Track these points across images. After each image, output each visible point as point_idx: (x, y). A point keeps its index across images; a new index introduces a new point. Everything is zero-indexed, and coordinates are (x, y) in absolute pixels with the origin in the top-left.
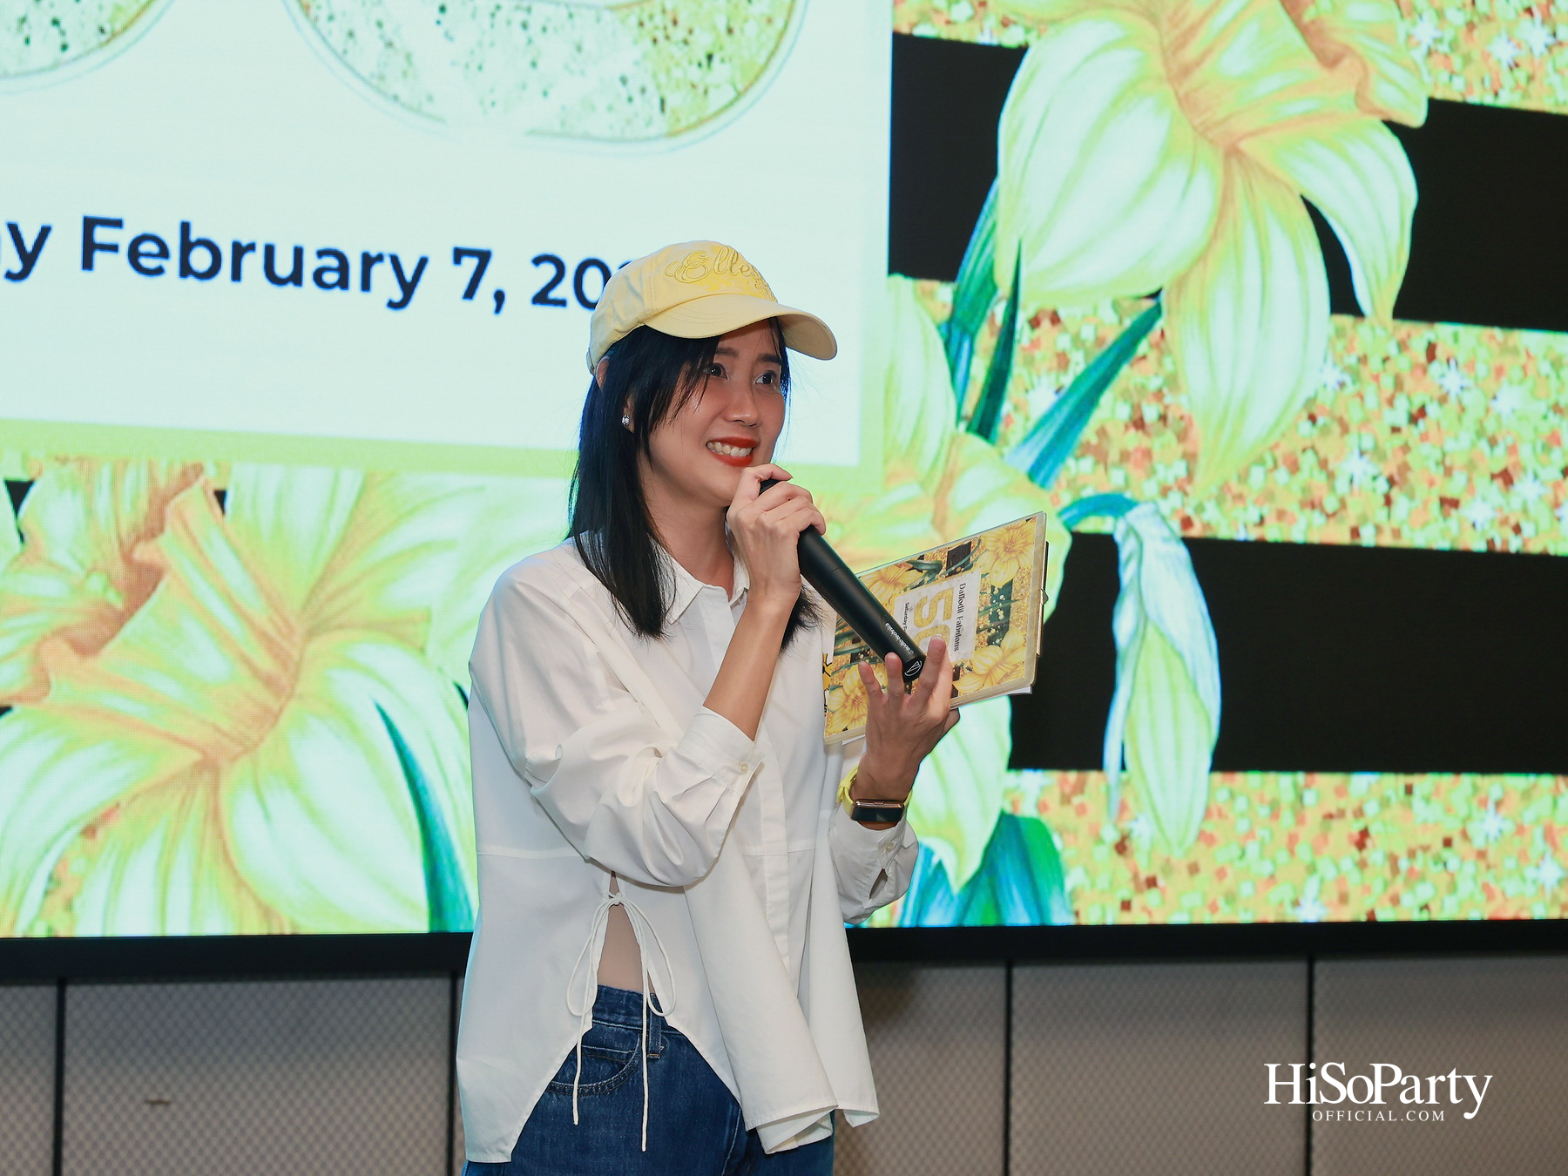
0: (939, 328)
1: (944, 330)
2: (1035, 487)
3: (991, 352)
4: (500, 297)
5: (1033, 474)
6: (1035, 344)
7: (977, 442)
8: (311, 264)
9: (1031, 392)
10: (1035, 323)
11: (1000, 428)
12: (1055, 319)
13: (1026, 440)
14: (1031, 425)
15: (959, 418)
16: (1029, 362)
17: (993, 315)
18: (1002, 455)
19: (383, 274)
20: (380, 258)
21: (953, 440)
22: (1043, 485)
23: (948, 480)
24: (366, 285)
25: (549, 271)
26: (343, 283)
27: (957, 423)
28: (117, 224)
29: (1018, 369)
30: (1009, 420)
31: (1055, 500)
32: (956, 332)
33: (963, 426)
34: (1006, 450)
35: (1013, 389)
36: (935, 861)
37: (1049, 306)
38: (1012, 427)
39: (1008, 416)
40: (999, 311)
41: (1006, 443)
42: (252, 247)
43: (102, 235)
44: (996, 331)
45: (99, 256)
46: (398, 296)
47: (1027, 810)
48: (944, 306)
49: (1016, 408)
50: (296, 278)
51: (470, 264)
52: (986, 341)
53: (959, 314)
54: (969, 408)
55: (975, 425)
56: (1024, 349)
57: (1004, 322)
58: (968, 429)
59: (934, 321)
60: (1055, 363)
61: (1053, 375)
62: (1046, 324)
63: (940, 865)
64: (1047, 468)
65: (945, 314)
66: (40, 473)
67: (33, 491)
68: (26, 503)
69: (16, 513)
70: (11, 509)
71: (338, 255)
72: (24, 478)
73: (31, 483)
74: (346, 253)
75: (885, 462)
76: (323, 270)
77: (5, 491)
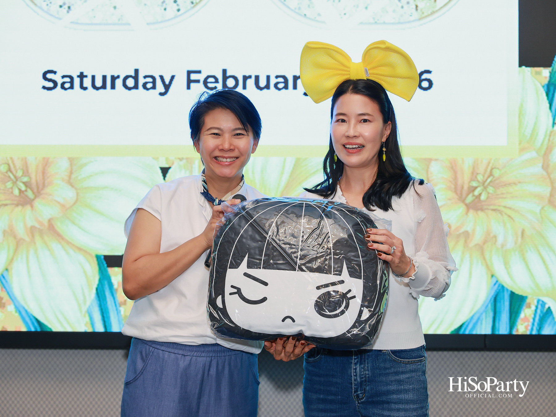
0: (543, 87)
1: (546, 87)
8: (273, 81)
15: (553, 124)
23: (550, 150)
24: (295, 87)
26: (286, 87)
28: (199, 72)
32: (552, 89)
36: (547, 306)
42: (250, 77)
43: (193, 77)
45: (192, 85)
48: (546, 78)
50: (267, 87)
53: (553, 81)
59: (541, 84)
63: (549, 308)
65: (546, 82)
66: (173, 164)
67: (170, 171)
68: (168, 175)
69: (164, 179)
70: (162, 177)
71: (284, 77)
72: (167, 166)
73: (169, 168)
74: (287, 76)
75: (520, 143)
76: (278, 83)
77: (160, 171)
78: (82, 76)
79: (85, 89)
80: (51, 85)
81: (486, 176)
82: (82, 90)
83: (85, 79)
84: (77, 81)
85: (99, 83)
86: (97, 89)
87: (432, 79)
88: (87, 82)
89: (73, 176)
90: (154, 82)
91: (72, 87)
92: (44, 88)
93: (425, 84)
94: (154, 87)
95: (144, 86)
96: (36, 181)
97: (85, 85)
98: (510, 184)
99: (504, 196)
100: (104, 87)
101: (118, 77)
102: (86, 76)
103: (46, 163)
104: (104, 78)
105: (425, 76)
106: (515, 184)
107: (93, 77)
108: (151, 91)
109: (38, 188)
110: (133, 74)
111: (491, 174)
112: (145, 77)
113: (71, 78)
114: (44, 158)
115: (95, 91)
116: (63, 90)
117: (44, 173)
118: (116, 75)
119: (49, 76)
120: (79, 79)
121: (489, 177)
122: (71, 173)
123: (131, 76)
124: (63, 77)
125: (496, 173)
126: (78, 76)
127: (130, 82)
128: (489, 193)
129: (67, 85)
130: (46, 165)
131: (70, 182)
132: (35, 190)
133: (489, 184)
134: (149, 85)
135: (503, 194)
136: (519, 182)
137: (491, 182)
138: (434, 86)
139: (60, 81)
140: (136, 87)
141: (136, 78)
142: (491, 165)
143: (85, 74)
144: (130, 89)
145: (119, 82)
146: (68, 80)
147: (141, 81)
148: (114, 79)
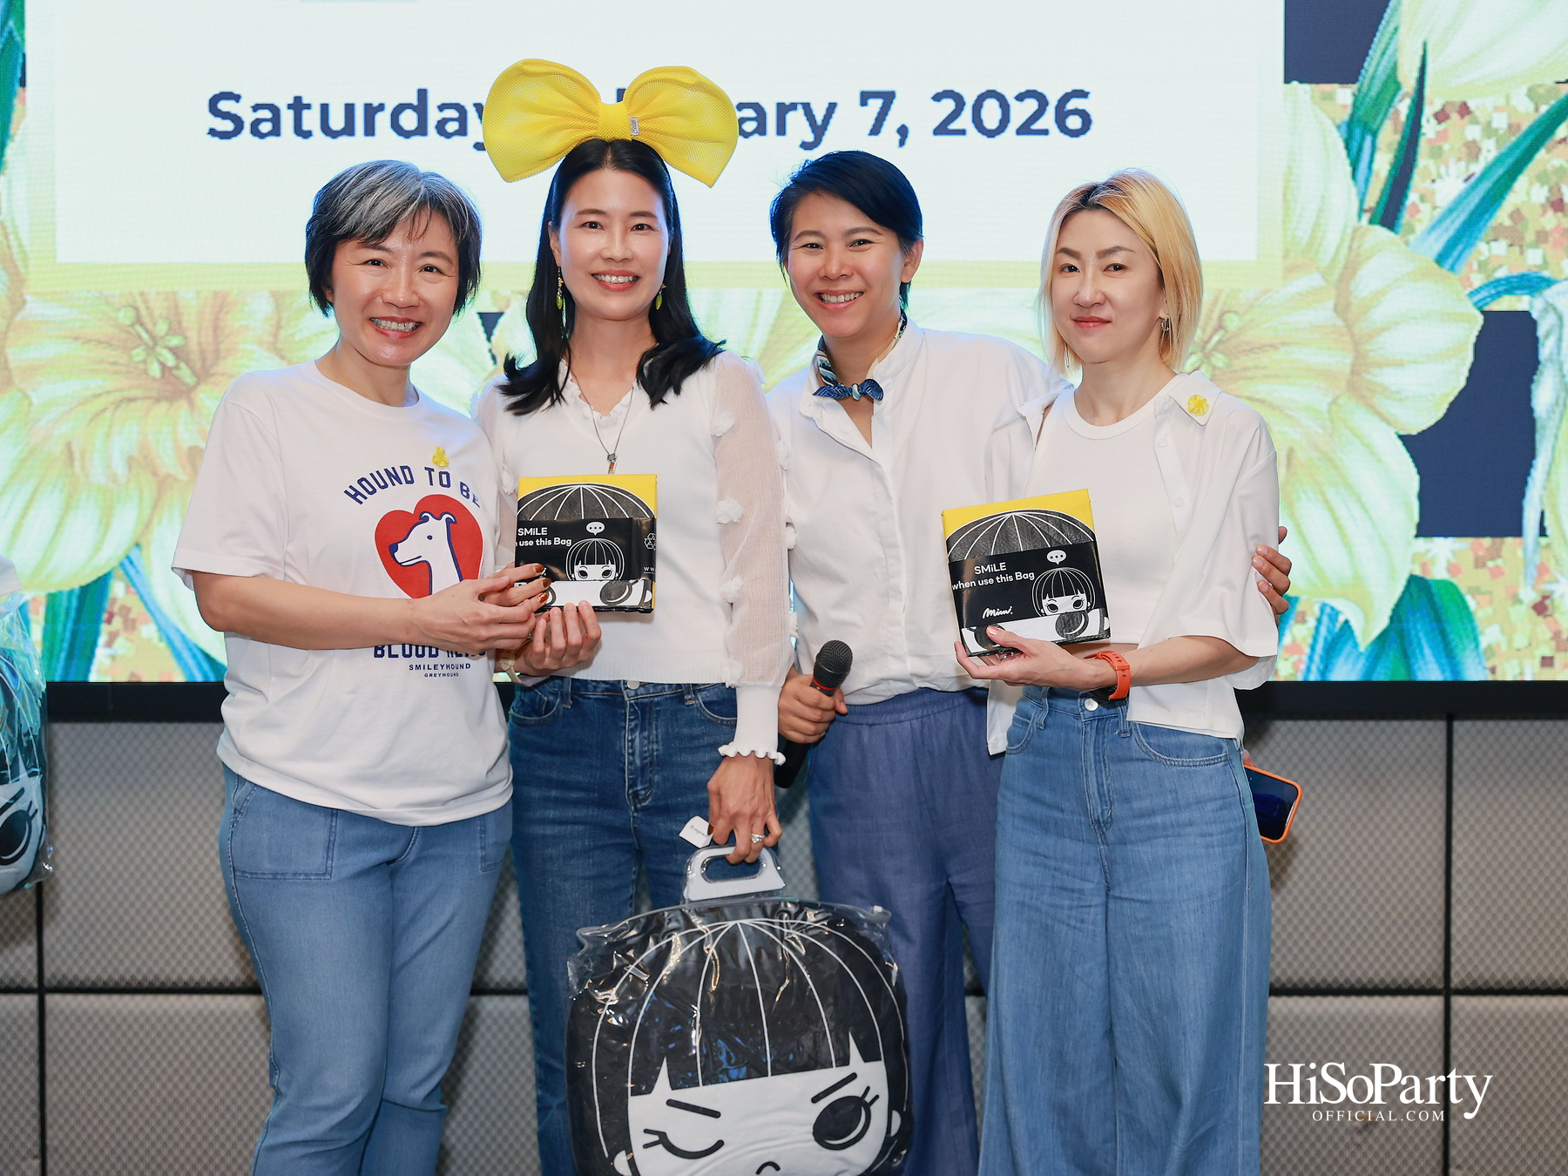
0: (1338, 127)
1: (1344, 128)
2: (1444, 271)
3: (1395, 146)
4: (903, 132)
5: (1440, 259)
6: (1442, 136)
7: (1381, 232)
9: (1438, 182)
10: (1441, 116)
11: (1405, 217)
12: (1464, 110)
13: (1433, 228)
14: (1437, 213)
15: (1362, 210)
16: (1437, 153)
17: (1397, 112)
18: (1407, 243)
19: (796, 120)
20: (793, 106)
21: (1355, 230)
22: (1452, 269)
23: (1351, 270)
24: (781, 130)
25: (948, 105)
26: (761, 130)
27: (1360, 217)
29: (1423, 161)
30: (1416, 210)
31: (1466, 281)
32: (1357, 132)
33: (1366, 217)
34: (1411, 238)
35: (1418, 182)
36: (1341, 619)
37: (1457, 99)
38: (1419, 216)
39: (1414, 204)
40: (1403, 107)
41: (1412, 230)
44: (1400, 128)
46: (810, 138)
47: (1438, 573)
48: (1345, 106)
49: (1422, 199)
51: (875, 105)
52: (1389, 137)
53: (1361, 113)
54: (1372, 200)
55: (1379, 217)
56: (1430, 141)
57: (1408, 117)
58: (1371, 222)
59: (1333, 120)
60: (1464, 150)
61: (1462, 164)
62: (1455, 116)
63: (1347, 622)
64: (1455, 253)
65: (1345, 116)
66: (508, 306)
67: (501, 321)
68: (496, 331)
69: (489, 339)
70: (484, 336)
71: (756, 107)
72: (495, 310)
73: (500, 314)
74: (763, 104)
75: (1285, 256)
76: (742, 121)
77: (479, 322)
78: (298, 106)
79: (307, 135)
80: (228, 126)
81: (1209, 330)
82: (300, 139)
83: (305, 113)
84: (287, 118)
85: (337, 122)
86: (334, 134)
87: (1089, 110)
88: (311, 120)
89: (283, 333)
90: (462, 119)
91: (276, 131)
92: (213, 132)
93: (1074, 122)
94: (462, 131)
95: (441, 127)
96: (200, 344)
97: (305, 127)
98: (1262, 348)
99: (1250, 374)
100: (349, 130)
101: (381, 107)
102: (308, 106)
103: (221, 305)
104: (350, 109)
105: (1073, 104)
106: (1273, 346)
107: (325, 109)
108: (456, 138)
109: (204, 359)
110: (415, 102)
111: (1220, 326)
112: (442, 108)
113: (274, 109)
114: (216, 293)
115: (329, 139)
116: (256, 139)
117: (216, 328)
118: (376, 104)
119: (224, 106)
120: (291, 112)
121: (1215, 331)
122: (278, 327)
123: (409, 106)
124: (256, 108)
125: (1233, 322)
126: (290, 106)
127: (409, 120)
128: (1214, 368)
129: (265, 127)
130: (221, 308)
131: (276, 349)
132: (198, 365)
133: (1215, 348)
134: (452, 127)
135: (1246, 369)
136: (1283, 344)
137: (1220, 342)
138: (1093, 127)
139: (248, 117)
140: (421, 130)
141: (421, 108)
142: (1220, 305)
143: (305, 101)
144: (407, 134)
145: (383, 120)
146: (267, 114)
147: (434, 116)
148: (371, 111)
